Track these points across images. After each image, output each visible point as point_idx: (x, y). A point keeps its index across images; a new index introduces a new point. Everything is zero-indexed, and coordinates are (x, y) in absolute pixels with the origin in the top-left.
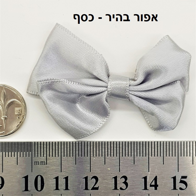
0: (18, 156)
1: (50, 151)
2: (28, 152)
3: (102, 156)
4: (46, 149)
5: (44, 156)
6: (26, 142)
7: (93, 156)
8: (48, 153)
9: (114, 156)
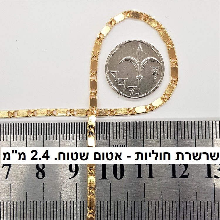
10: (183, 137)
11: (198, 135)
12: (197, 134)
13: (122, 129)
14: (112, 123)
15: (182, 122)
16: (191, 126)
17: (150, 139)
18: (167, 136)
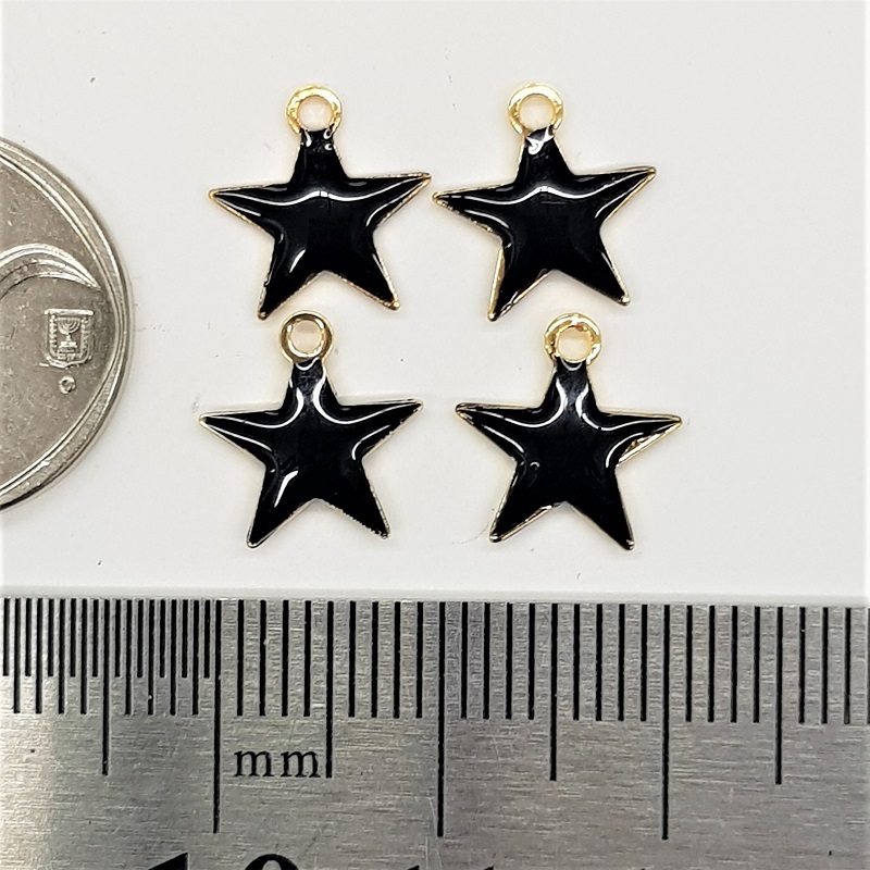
0: (112, 708)
1: (358, 670)
2: (184, 675)
3: (756, 720)
4: (324, 655)
5: (307, 713)
6: (174, 602)
7: (689, 718)
8: (341, 688)
9: (847, 721)
10: (700, 711)
11: (796, 697)
12: (791, 695)
13: (302, 648)
14: (236, 608)
15: (694, 613)
16: (752, 638)
17: (486, 716)
18: (593, 704)
